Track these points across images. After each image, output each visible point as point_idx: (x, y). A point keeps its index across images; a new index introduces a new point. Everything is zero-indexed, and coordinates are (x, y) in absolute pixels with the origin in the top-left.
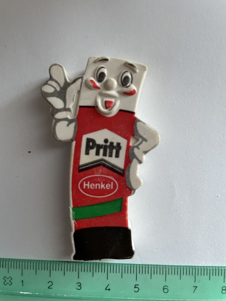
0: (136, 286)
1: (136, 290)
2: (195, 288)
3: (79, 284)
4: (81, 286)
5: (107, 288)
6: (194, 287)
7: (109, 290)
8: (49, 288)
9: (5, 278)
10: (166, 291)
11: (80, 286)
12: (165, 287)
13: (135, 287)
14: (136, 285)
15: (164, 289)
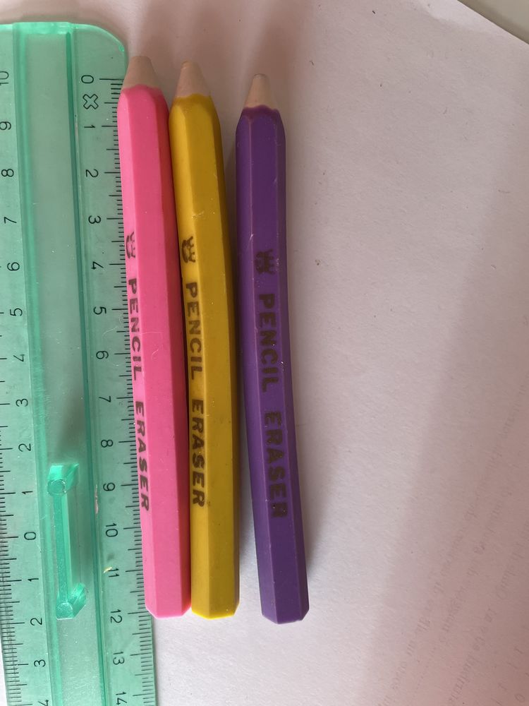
0: (103, 310)
1: (98, 310)
3: (98, 220)
4: (96, 223)
5: (96, 265)
6: (110, 397)
7: (94, 268)
8: (87, 171)
9: (95, 97)
10: (100, 355)
11: (95, 221)
12: (105, 354)
13: (101, 308)
15: (102, 352)
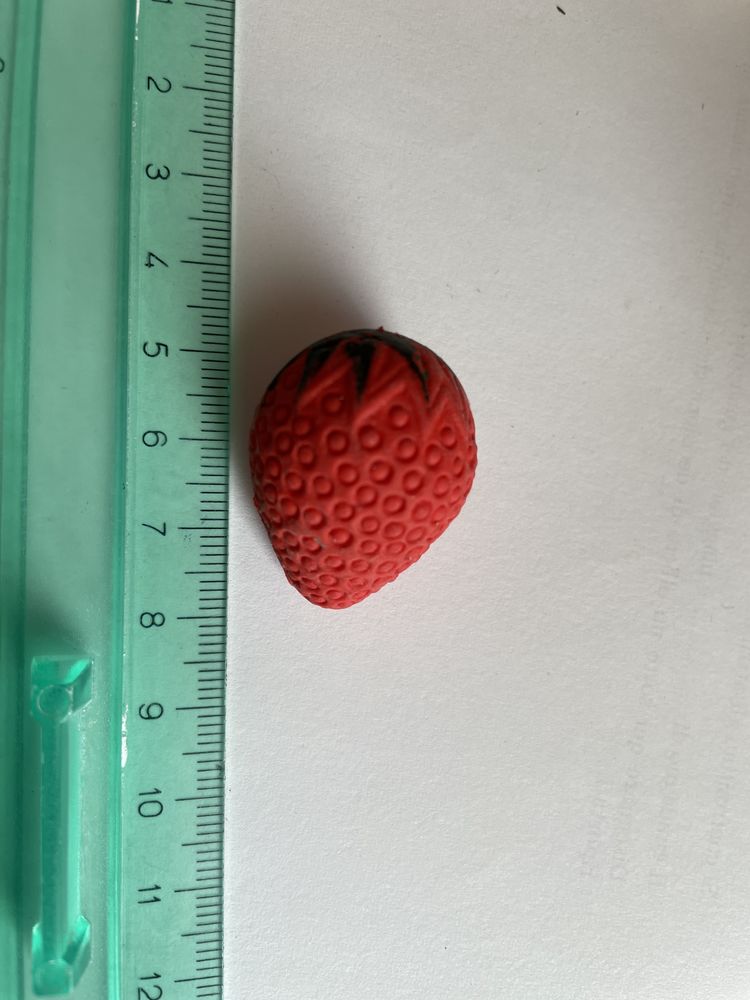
0: (163, 349)
2: (161, 529)
3: (164, 173)
4: (159, 178)
5: (153, 260)
6: (165, 525)
7: (149, 265)
8: (149, 78)
10: (150, 438)
11: (159, 175)
12: (160, 435)
13: (159, 345)
14: (166, 346)
15: (156, 433)
